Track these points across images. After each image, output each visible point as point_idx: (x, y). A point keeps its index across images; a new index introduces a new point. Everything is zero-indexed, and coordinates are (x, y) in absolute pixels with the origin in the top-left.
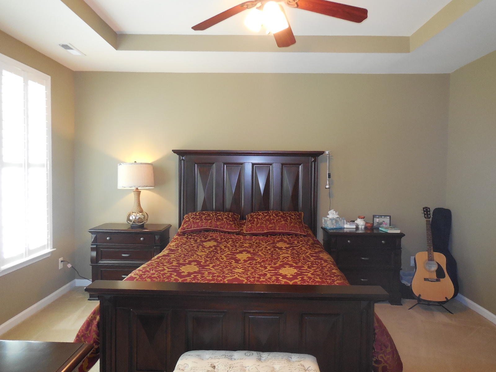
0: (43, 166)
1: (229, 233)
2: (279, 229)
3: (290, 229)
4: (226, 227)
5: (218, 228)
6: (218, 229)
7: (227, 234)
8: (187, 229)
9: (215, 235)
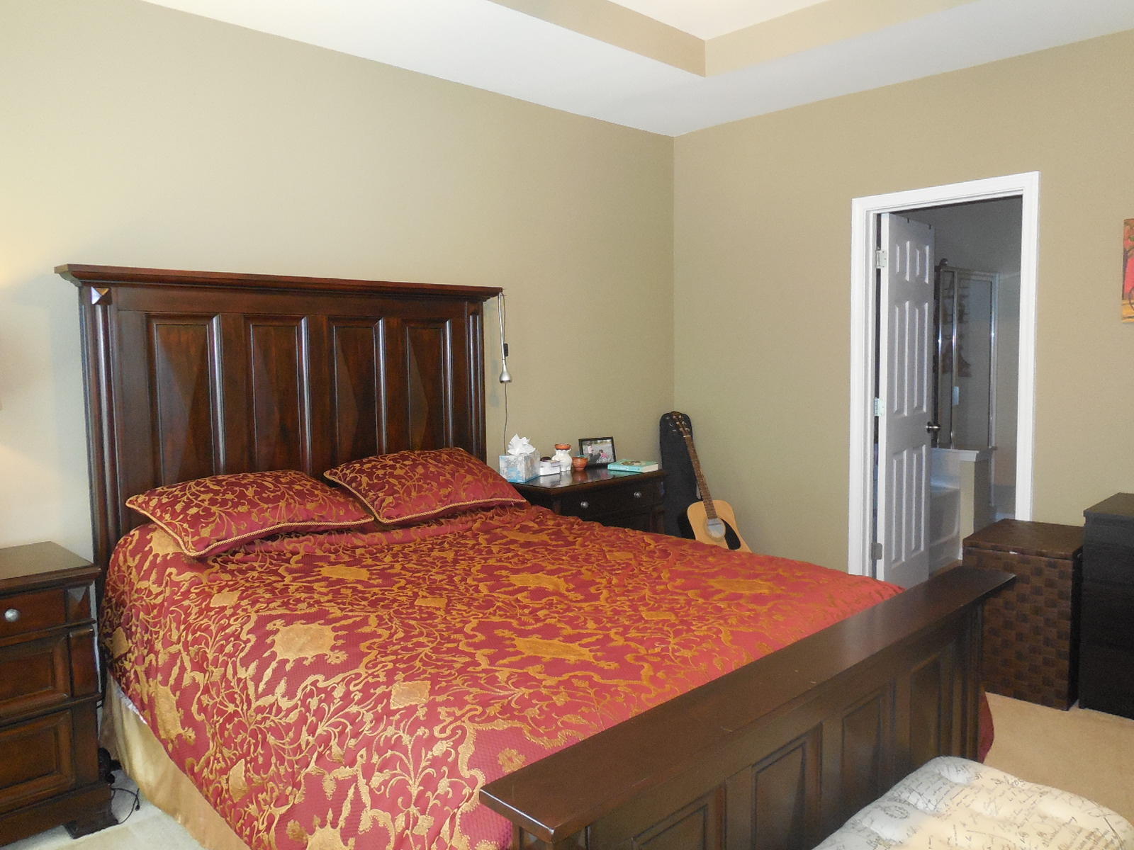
1: (341, 530)
5: (314, 520)
6: (313, 523)
7: (335, 537)
8: (218, 541)
9: (303, 544)
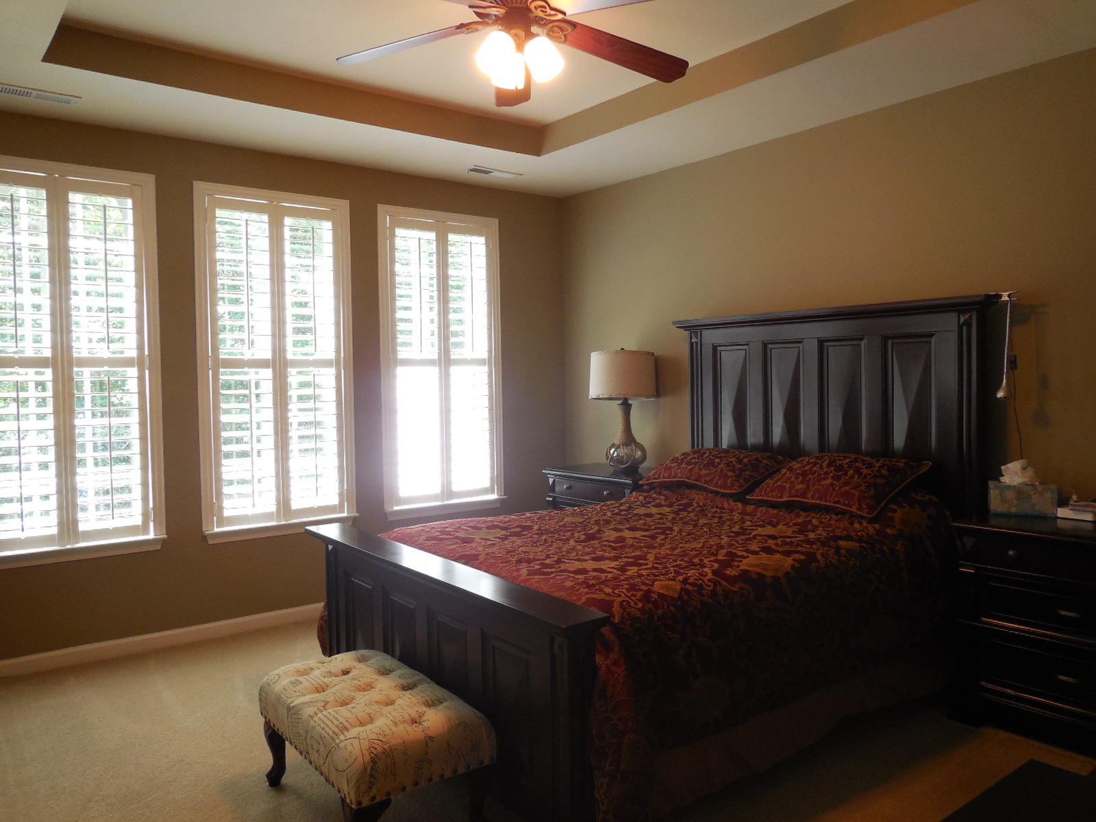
0: (481, 362)
1: (722, 495)
2: (813, 497)
3: (836, 499)
4: (715, 482)
7: (718, 498)
